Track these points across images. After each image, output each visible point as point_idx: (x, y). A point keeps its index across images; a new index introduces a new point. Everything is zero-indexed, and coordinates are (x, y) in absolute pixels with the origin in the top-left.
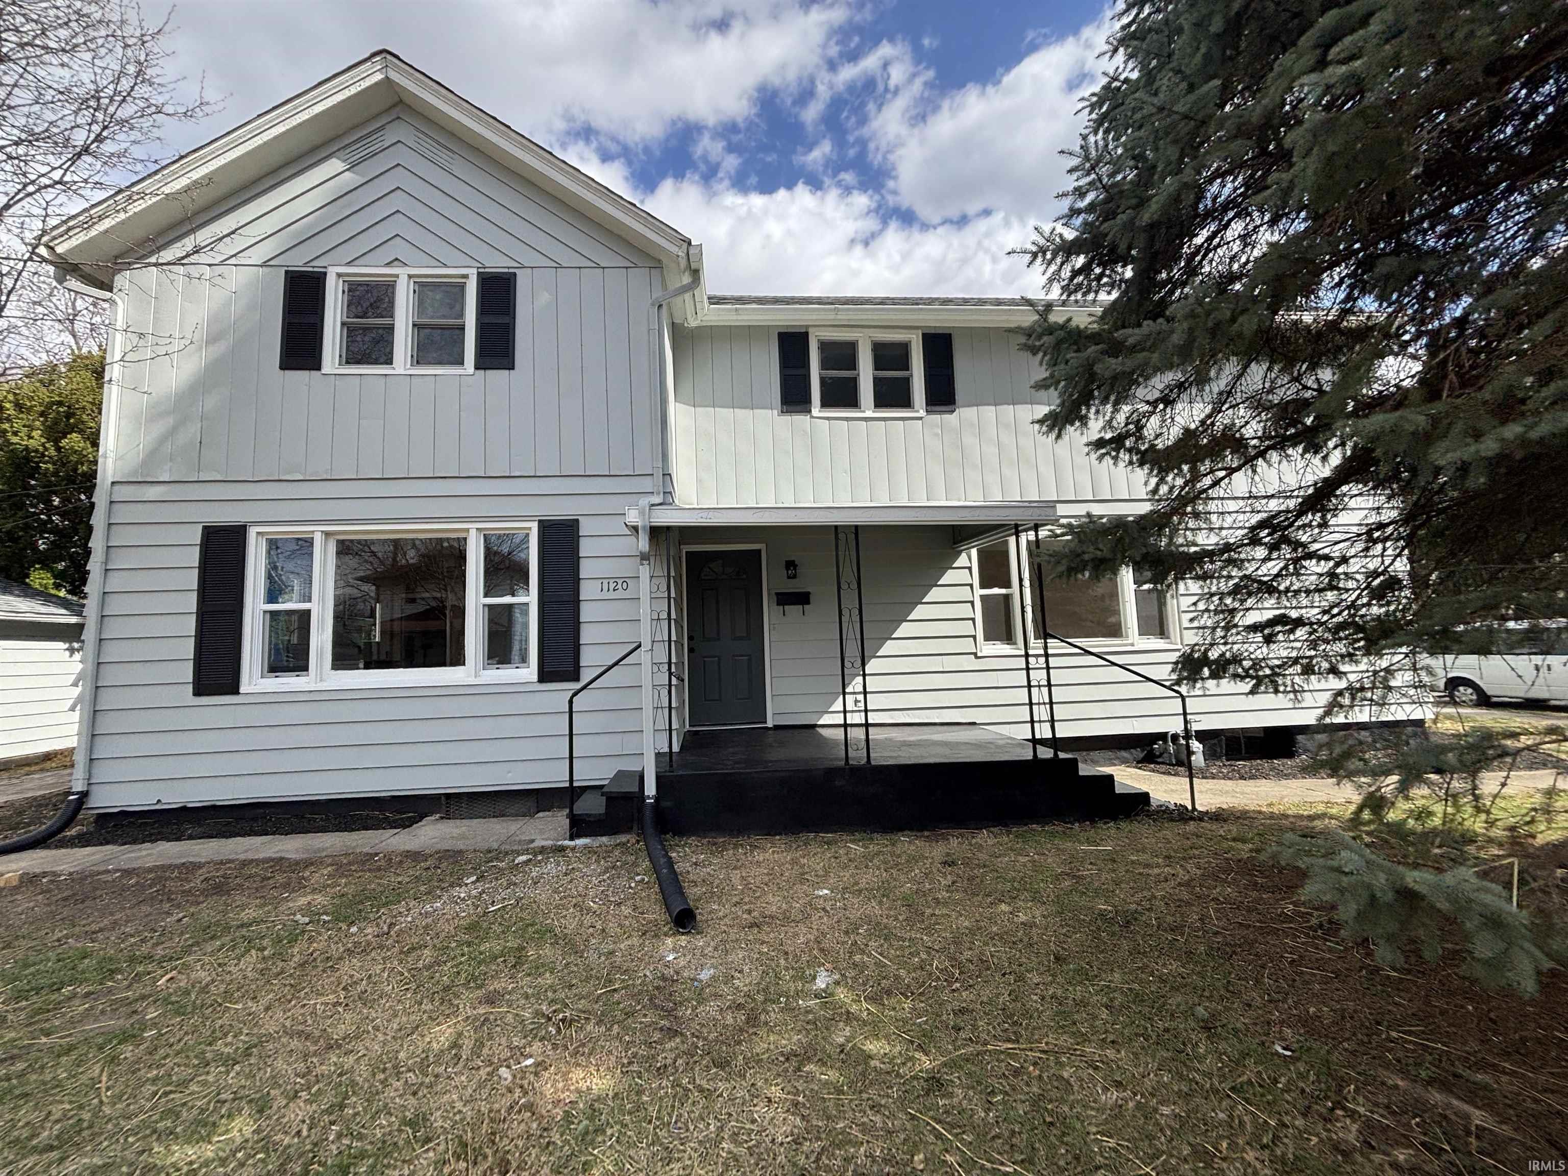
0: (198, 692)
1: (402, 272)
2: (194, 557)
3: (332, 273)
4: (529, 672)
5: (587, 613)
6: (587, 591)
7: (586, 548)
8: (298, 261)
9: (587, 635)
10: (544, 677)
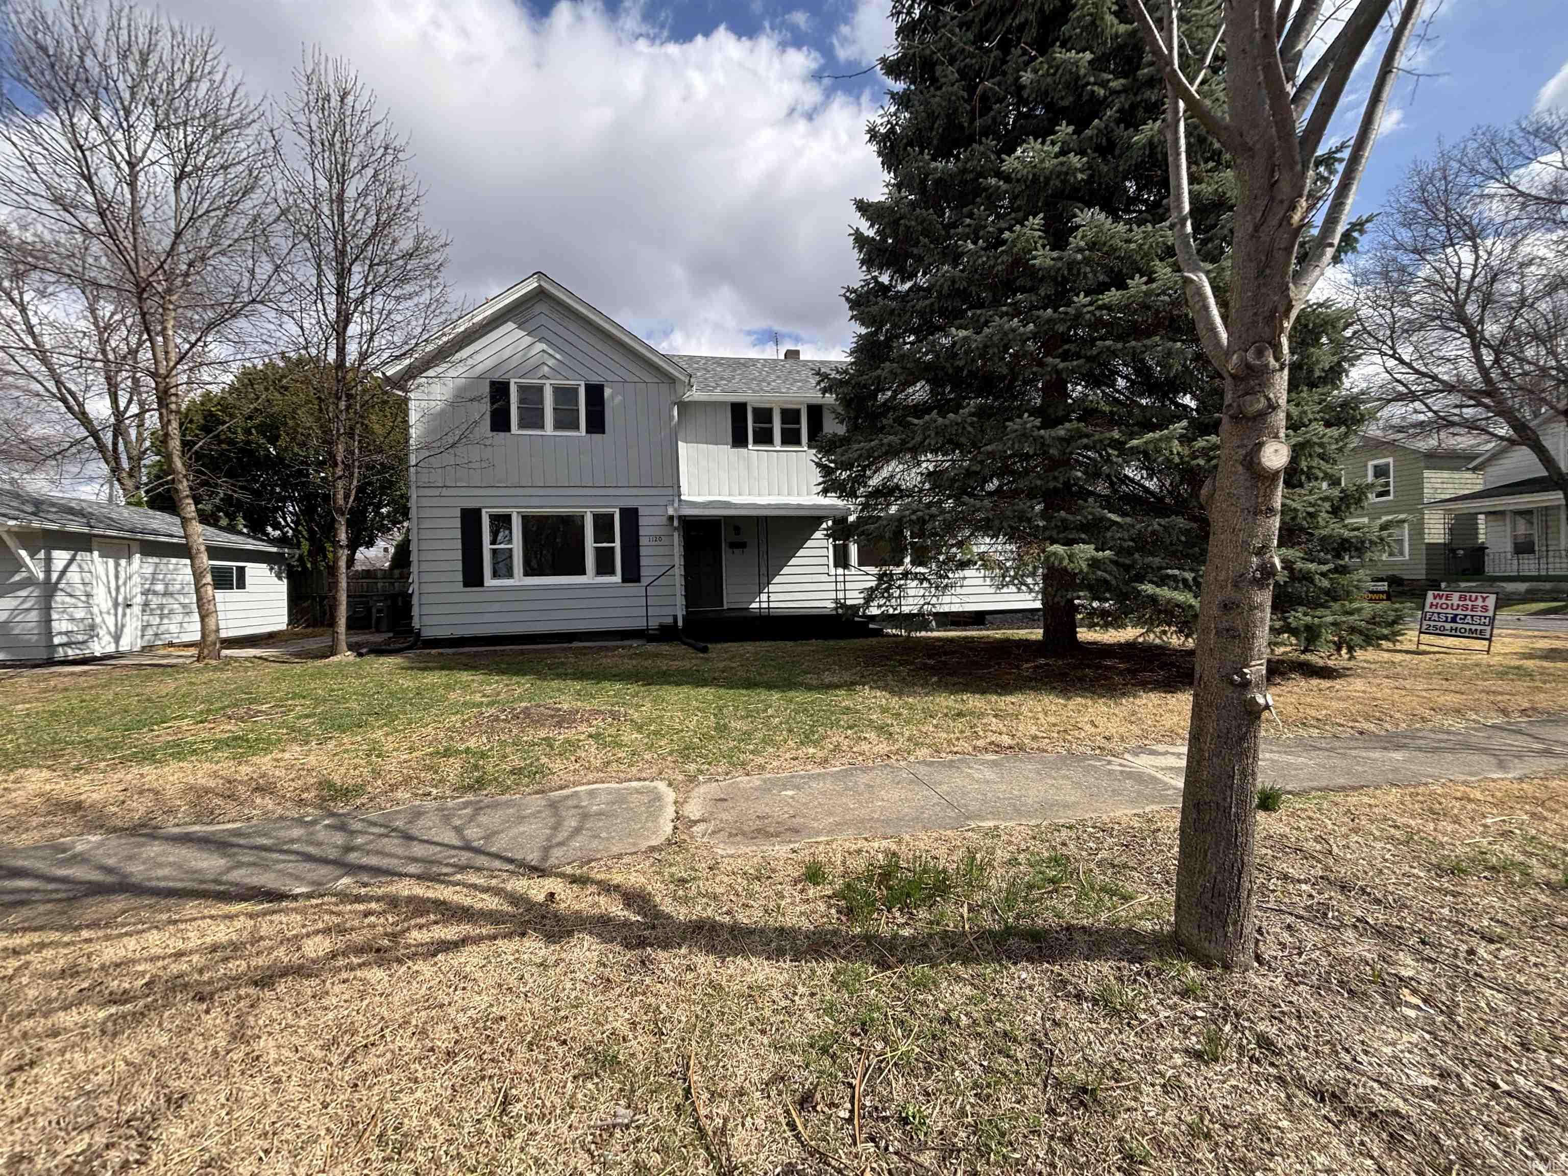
0: (466, 585)
1: (548, 382)
2: (458, 523)
3: (512, 381)
4: (617, 578)
5: (643, 551)
6: (643, 541)
7: (642, 521)
8: (497, 376)
9: (644, 562)
10: (624, 580)
